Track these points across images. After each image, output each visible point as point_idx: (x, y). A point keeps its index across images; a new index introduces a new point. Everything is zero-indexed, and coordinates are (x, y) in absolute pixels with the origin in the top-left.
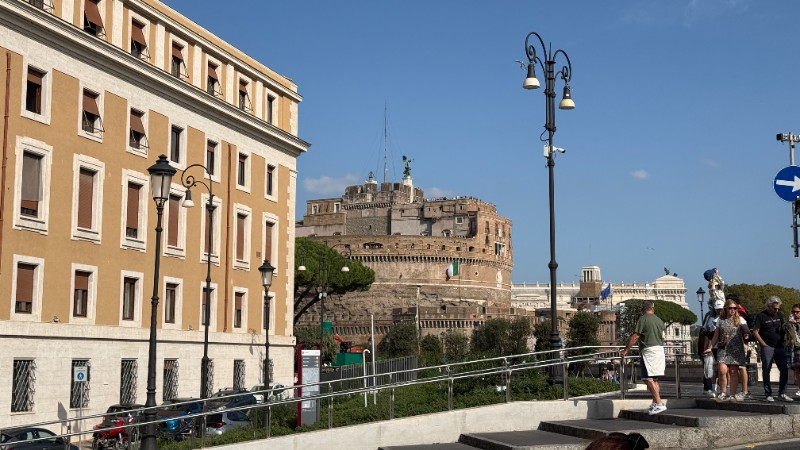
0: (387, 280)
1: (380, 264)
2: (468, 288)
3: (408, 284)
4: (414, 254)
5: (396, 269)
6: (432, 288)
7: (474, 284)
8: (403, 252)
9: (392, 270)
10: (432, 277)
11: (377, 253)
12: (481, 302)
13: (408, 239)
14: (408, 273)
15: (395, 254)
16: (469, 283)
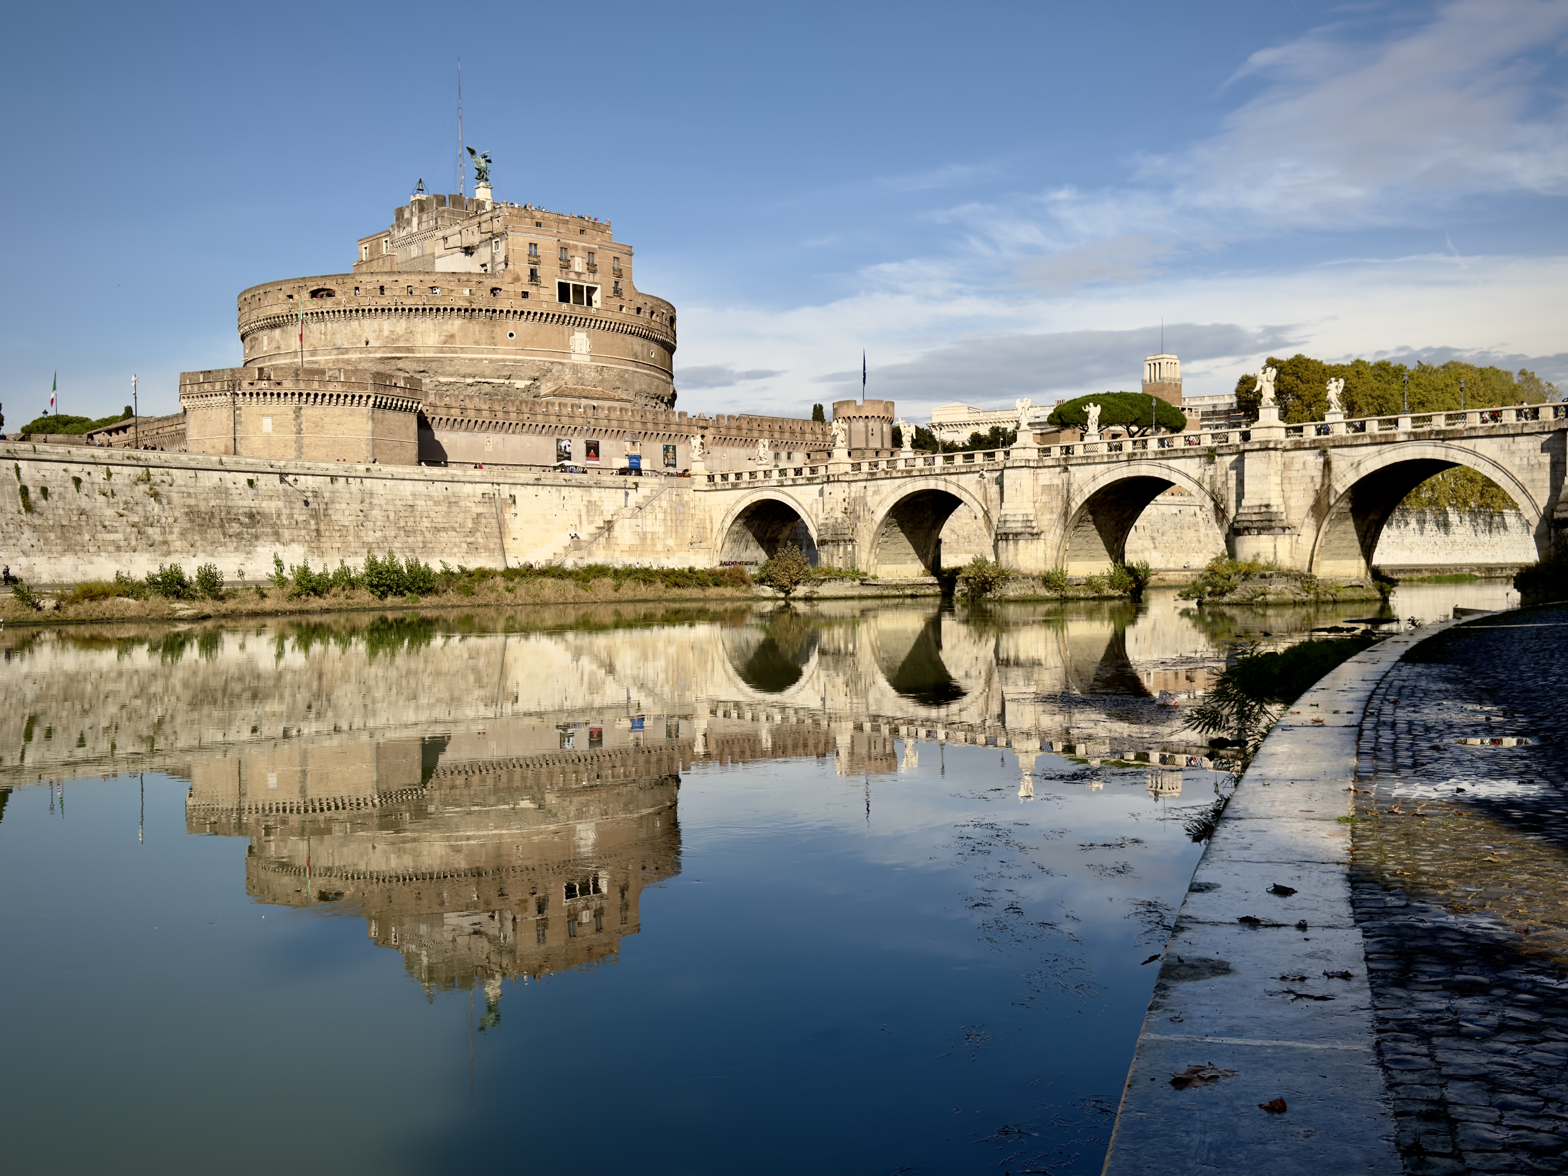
0: (347, 351)
1: (335, 325)
2: (491, 361)
3: (378, 355)
4: (383, 302)
5: (358, 332)
6: (418, 360)
7: (506, 353)
8: (366, 302)
9: (354, 335)
10: (419, 343)
11: (328, 304)
12: (521, 384)
13: (375, 278)
14: (378, 338)
15: (354, 306)
16: (495, 351)
